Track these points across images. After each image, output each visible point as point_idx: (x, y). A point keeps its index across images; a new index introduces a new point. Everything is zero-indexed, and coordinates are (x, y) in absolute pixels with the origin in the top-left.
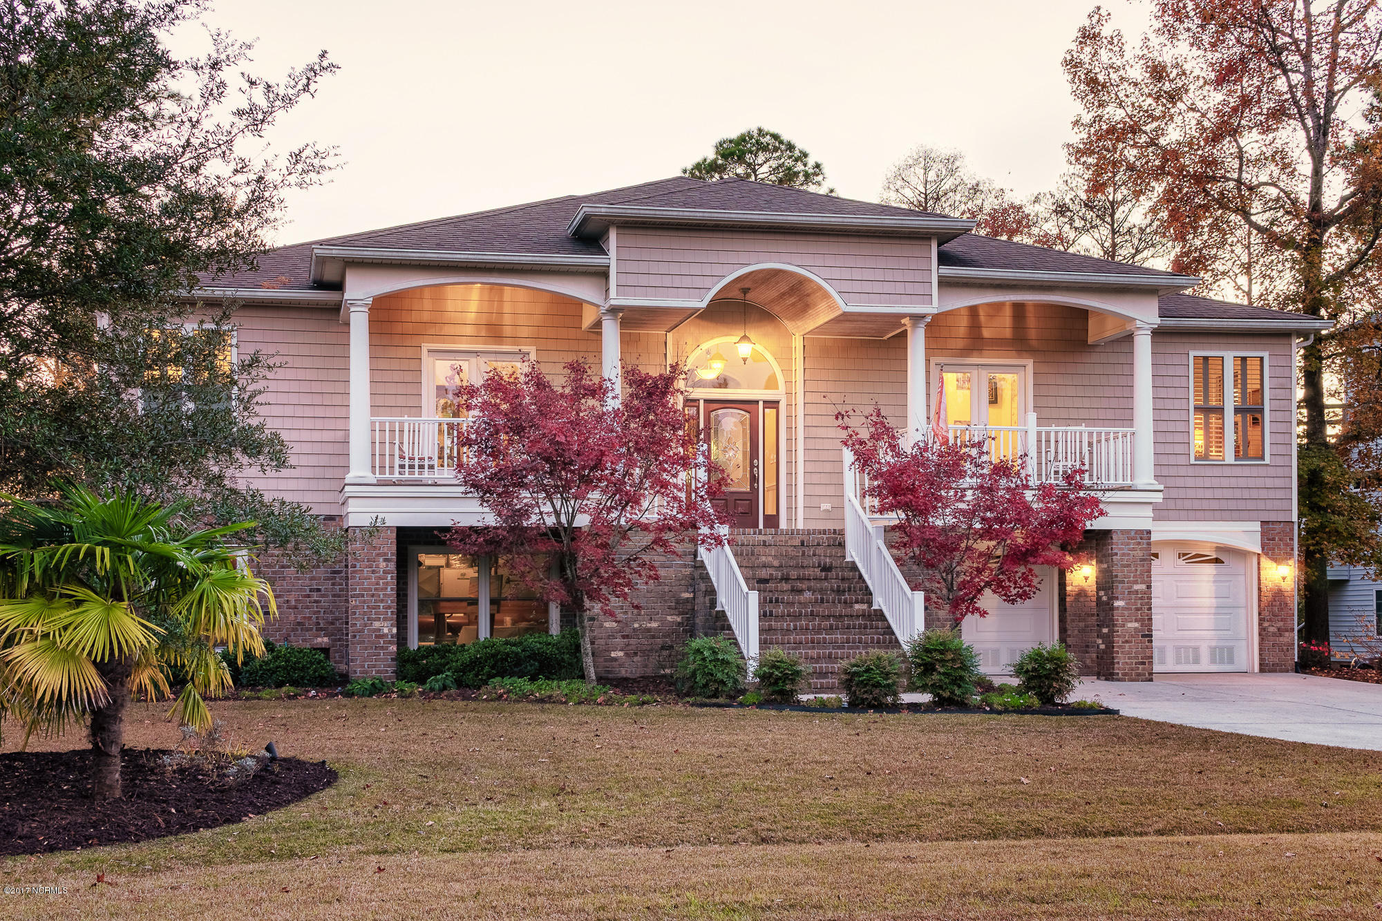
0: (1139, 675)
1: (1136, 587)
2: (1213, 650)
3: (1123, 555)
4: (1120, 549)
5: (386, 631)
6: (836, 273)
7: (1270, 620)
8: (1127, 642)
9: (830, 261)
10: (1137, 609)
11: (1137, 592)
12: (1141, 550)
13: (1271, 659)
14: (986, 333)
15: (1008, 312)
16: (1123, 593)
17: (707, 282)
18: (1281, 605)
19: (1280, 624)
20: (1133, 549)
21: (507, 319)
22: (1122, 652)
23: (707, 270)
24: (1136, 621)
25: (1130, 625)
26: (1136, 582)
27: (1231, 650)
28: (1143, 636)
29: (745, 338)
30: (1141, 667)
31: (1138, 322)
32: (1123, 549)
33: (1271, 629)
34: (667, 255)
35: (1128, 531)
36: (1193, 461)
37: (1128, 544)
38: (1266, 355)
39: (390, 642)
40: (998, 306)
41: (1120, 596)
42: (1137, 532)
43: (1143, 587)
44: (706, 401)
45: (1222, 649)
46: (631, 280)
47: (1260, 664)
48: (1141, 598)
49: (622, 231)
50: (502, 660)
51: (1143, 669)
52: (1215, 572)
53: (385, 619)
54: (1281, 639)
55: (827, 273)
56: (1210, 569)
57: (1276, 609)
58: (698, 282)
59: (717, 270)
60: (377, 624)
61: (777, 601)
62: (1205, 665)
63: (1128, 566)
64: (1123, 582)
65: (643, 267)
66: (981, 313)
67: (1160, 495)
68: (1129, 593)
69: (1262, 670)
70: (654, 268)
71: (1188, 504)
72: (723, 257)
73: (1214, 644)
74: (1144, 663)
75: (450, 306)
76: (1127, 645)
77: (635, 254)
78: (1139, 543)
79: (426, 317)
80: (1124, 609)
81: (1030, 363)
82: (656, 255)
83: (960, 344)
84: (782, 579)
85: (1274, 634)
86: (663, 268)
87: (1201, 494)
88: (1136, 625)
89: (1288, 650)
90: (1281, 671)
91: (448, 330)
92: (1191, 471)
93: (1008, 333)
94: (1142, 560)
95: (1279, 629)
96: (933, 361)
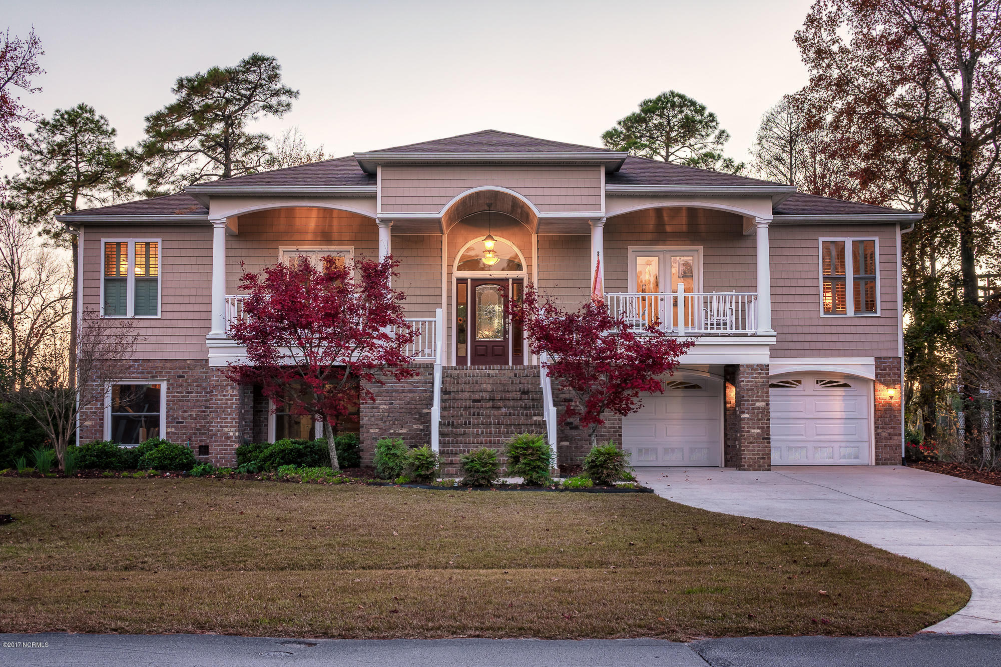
0: (760, 466)
1: (758, 404)
2: (843, 449)
3: (748, 381)
4: (746, 378)
5: (231, 434)
6: (532, 192)
7: (883, 428)
8: (751, 443)
9: (528, 183)
10: (759, 420)
11: (758, 408)
12: (761, 378)
13: (884, 456)
14: (668, 229)
15: (684, 214)
16: (748, 408)
17: (442, 200)
18: (891, 417)
19: (890, 430)
20: (756, 378)
21: (335, 229)
22: (748, 451)
23: (442, 192)
24: (758, 428)
25: (753, 431)
26: (758, 401)
27: (856, 449)
28: (763, 439)
29: (490, 237)
30: (761, 461)
31: (757, 219)
32: (748, 378)
33: (884, 434)
34: (415, 184)
35: (752, 365)
36: (822, 315)
37: (752, 374)
38: (876, 238)
39: (234, 442)
40: (676, 210)
41: (746, 411)
42: (758, 365)
43: (763, 404)
44: (472, 279)
45: (850, 448)
46: (391, 201)
47: (876, 460)
48: (762, 412)
49: (385, 169)
50: (289, 454)
51: (764, 462)
52: (844, 394)
53: (231, 427)
54: (891, 441)
55: (527, 192)
56: (840, 391)
57: (887, 420)
58: (437, 201)
59: (450, 192)
60: (226, 430)
61: (478, 414)
62: (837, 460)
63: (752, 389)
64: (748, 401)
65: (399, 192)
66: (665, 215)
67: (774, 339)
68: (753, 408)
69: (877, 464)
70: (407, 192)
71: (819, 345)
72: (454, 184)
73: (843, 445)
74: (764, 458)
75: (298, 221)
76: (751, 445)
77: (393, 184)
78: (760, 374)
79: (282, 229)
80: (748, 419)
81: (701, 249)
82: (408, 184)
83: (650, 237)
84: (490, 400)
85: (886, 438)
86: (413, 192)
87: (829, 338)
88: (758, 431)
89: (896, 449)
90: (891, 464)
91: (297, 237)
92: (821, 322)
93: (684, 228)
94: (762, 385)
95: (889, 434)
96: (630, 249)
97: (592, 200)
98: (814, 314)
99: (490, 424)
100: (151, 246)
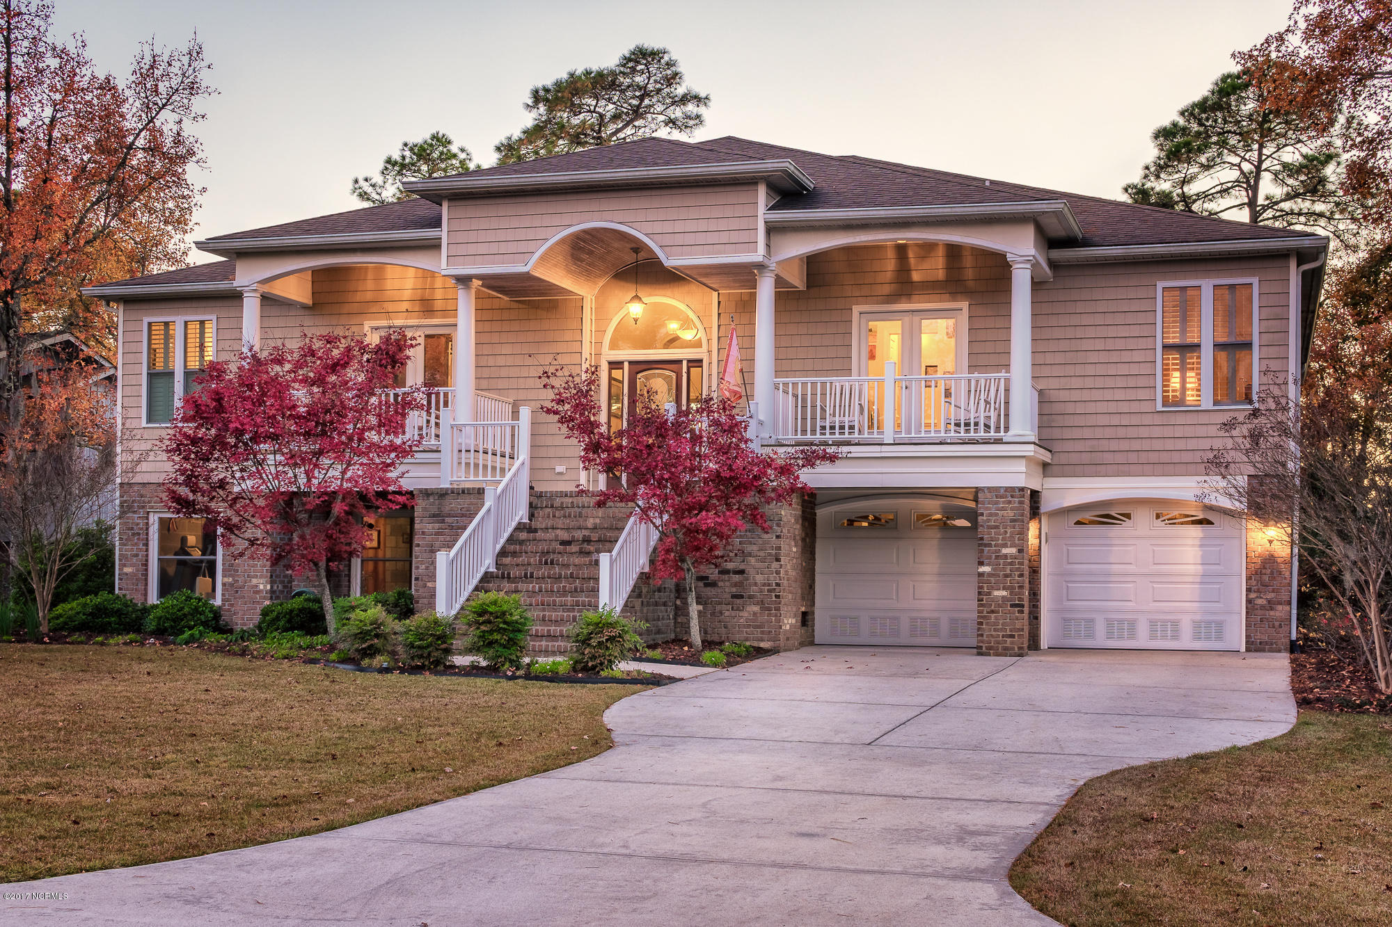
0: (1006, 649)
1: (1005, 551)
2: (1197, 625)
3: (990, 515)
4: (987, 509)
5: (261, 587)
6: (658, 228)
7: (1258, 591)
8: (993, 612)
9: (652, 215)
10: (1006, 576)
11: (1006, 556)
12: (1012, 509)
13: (1259, 637)
14: (916, 277)
15: (941, 252)
16: (990, 558)
17: (531, 246)
18: (1272, 573)
19: (1271, 596)
20: (1003, 509)
21: (439, 294)
22: (987, 624)
23: (531, 234)
24: (1004, 589)
25: (996, 593)
26: (1005, 546)
27: (1220, 625)
28: (1012, 606)
29: (637, 298)
30: (1009, 640)
31: (1008, 255)
32: (990, 509)
33: (1259, 602)
34: (494, 223)
35: (997, 489)
36: (1160, 407)
37: (997, 503)
38: (1255, 281)
39: (265, 598)
41: (986, 561)
42: (1007, 489)
43: (1013, 551)
44: (630, 363)
45: (1210, 622)
46: (461, 250)
47: (1247, 642)
48: (1011, 564)
49: (453, 203)
50: (298, 615)
51: (1012, 643)
52: (1201, 535)
53: (261, 577)
54: (1272, 613)
55: (649, 228)
56: (1196, 532)
57: (1266, 578)
58: (522, 247)
59: (541, 234)
60: (254, 581)
62: (1186, 642)
63: (997, 527)
64: (990, 545)
65: (472, 237)
66: (911, 255)
67: (1032, 447)
68: (997, 557)
69: (1248, 650)
70: (483, 236)
71: (1153, 457)
72: (547, 221)
73: (1198, 617)
74: (1012, 636)
75: (389, 285)
76: (993, 615)
77: (465, 225)
78: (1010, 502)
79: (369, 296)
80: (989, 575)
81: (964, 305)
82: (484, 224)
83: (887, 289)
84: (584, 541)
85: (1263, 607)
86: (491, 236)
87: (1170, 445)
88: (1004, 593)
89: (1280, 626)
90: (1271, 651)
91: (390, 307)
92: (1158, 419)
93: (941, 275)
94: (1013, 521)
95: (1269, 602)
96: (856, 309)
97: (744, 237)
98: (1146, 407)
99: (560, 577)
100: (207, 326)
